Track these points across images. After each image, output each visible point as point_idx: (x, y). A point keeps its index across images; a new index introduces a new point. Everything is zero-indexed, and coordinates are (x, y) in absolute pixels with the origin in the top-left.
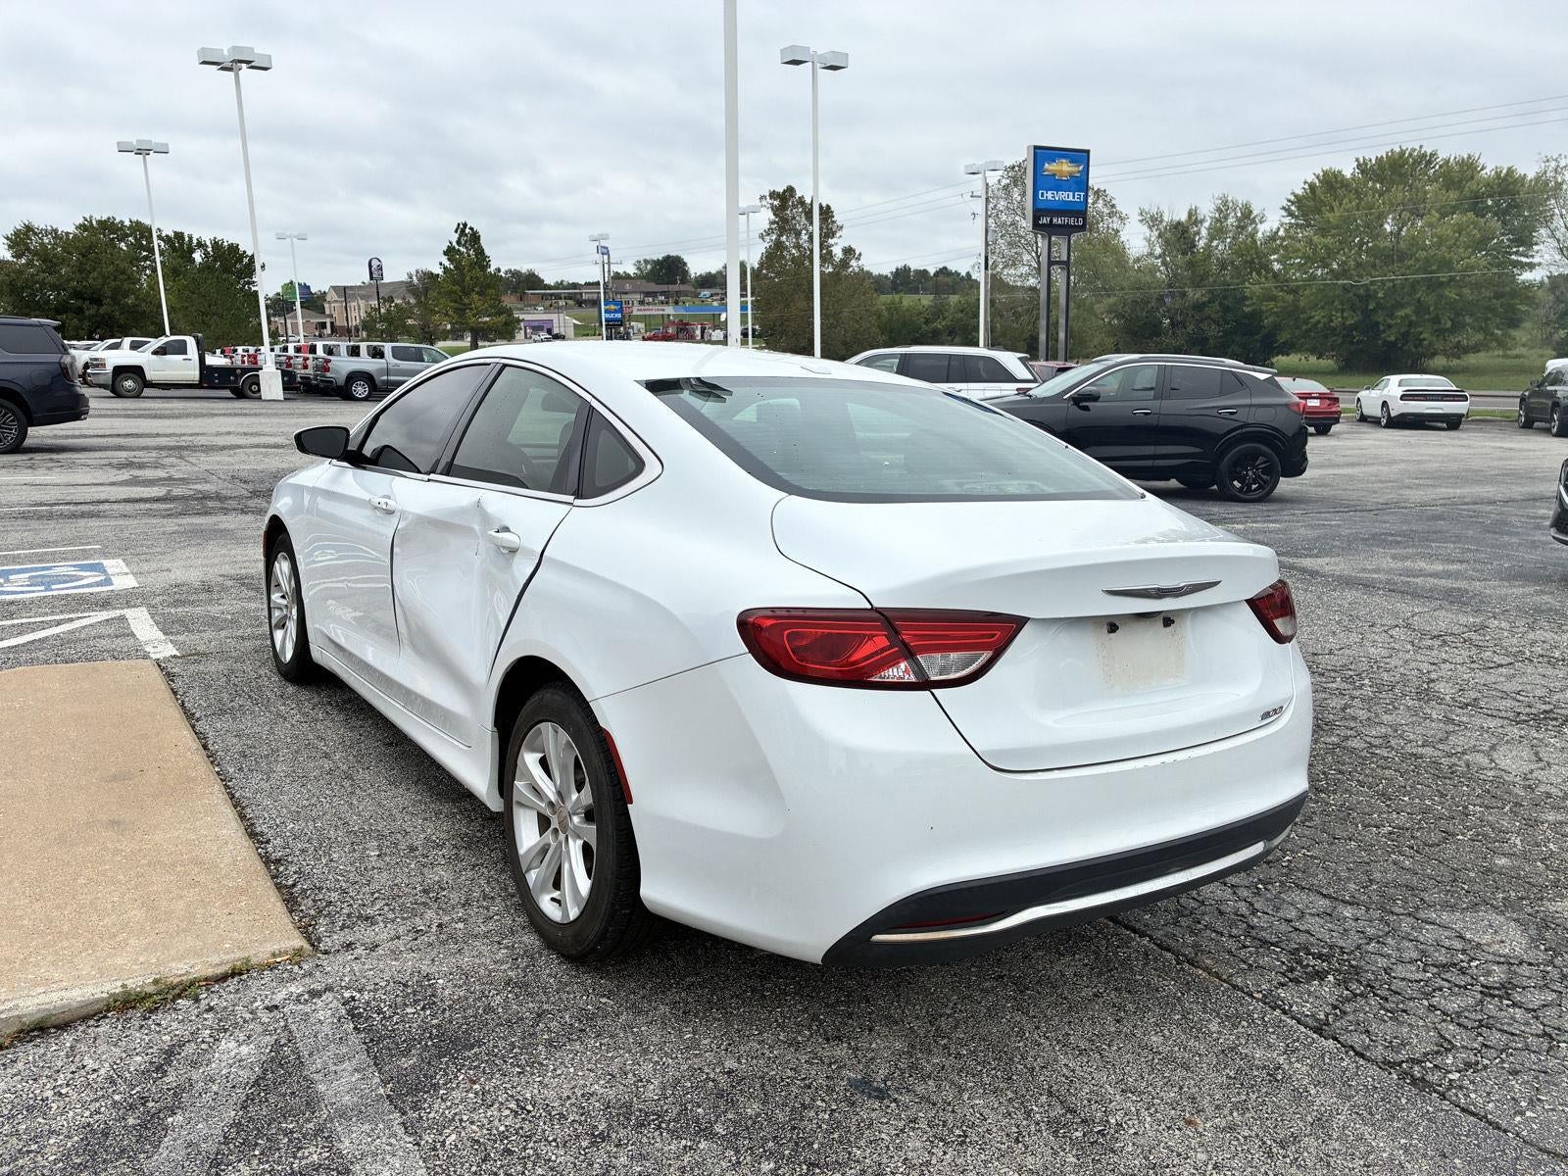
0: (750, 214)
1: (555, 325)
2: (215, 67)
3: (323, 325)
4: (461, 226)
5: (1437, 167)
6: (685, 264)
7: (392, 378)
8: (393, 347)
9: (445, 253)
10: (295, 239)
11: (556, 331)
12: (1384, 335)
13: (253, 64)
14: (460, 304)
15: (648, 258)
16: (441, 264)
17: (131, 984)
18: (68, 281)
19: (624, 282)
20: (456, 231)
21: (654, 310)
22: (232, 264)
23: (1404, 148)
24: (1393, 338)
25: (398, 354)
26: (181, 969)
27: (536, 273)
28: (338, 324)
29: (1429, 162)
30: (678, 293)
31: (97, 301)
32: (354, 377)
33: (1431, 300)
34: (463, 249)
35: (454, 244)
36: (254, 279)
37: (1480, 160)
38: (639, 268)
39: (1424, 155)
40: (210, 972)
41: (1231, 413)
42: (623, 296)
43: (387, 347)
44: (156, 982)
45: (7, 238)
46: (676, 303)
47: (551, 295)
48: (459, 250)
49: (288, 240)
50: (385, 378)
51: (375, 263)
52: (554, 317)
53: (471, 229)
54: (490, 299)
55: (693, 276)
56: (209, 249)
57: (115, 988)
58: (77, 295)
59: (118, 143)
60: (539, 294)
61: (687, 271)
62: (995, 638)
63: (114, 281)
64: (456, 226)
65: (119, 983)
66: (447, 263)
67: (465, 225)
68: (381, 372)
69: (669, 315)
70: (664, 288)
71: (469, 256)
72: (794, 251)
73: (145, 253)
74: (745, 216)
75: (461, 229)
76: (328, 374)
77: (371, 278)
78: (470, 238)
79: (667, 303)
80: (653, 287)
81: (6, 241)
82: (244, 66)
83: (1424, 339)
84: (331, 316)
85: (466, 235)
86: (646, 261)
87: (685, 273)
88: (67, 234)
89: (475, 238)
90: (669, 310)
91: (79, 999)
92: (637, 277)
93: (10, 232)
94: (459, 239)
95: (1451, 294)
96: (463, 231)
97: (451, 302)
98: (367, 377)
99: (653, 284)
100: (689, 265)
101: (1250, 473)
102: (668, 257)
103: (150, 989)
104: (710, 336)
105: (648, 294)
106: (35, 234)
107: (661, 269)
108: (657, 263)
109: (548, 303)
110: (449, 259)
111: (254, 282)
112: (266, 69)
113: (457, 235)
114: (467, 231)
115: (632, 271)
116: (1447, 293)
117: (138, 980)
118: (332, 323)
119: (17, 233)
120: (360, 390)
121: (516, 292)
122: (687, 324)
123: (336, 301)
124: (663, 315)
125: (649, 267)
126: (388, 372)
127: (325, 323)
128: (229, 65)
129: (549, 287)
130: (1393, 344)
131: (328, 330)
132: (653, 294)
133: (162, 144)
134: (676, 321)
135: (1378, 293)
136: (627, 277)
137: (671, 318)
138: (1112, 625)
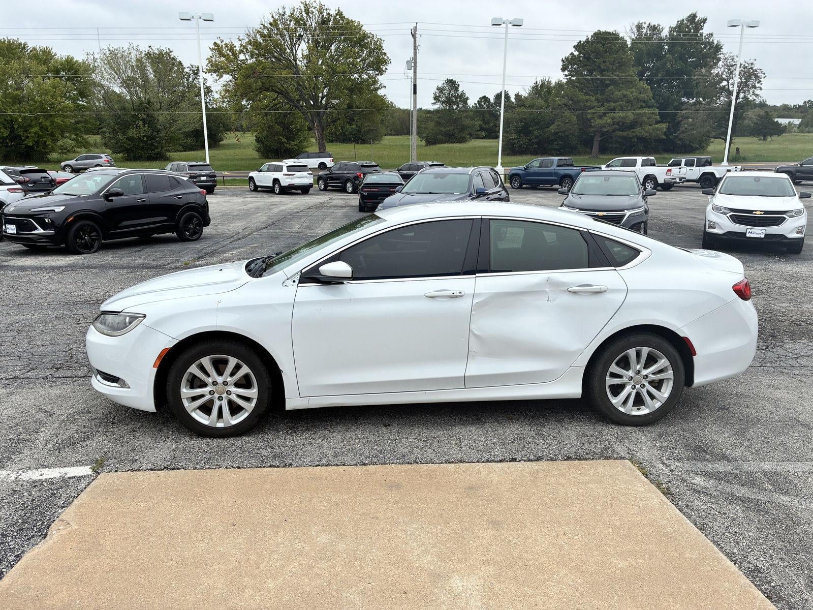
5: (29, 51)
12: (25, 142)
23: (9, 38)
24: (31, 144)
29: (24, 48)
33: (47, 123)
37: (52, 50)
39: (20, 44)
41: (179, 198)
83: (49, 145)
95: (58, 120)
101: (192, 226)
116: (55, 120)
130: (32, 147)
135: (18, 119)
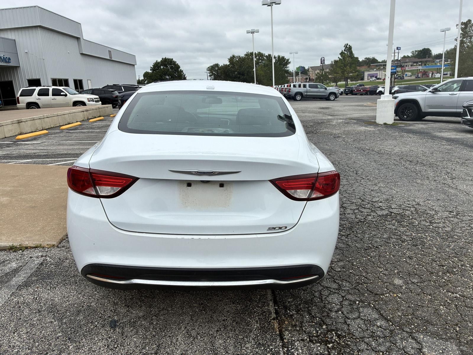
0: (446, 31)
1: (378, 74)
2: (266, 6)
3: (307, 79)
4: (346, 45)
6: (431, 51)
7: (308, 94)
8: (309, 85)
9: (340, 54)
10: (295, 54)
11: (378, 77)
13: (276, 3)
14: (343, 70)
15: (417, 50)
16: (338, 57)
17: (14, 244)
18: (237, 69)
19: (406, 58)
20: (344, 47)
21: (414, 68)
22: (282, 62)
25: (310, 86)
26: (27, 243)
27: (375, 58)
28: (311, 78)
30: (426, 61)
31: (243, 75)
32: (297, 94)
34: (345, 52)
35: (343, 51)
36: (287, 66)
38: (413, 54)
40: (32, 245)
42: (405, 64)
43: (307, 84)
44: (20, 245)
45: (229, 59)
46: (425, 65)
47: (379, 65)
48: (344, 53)
49: (293, 54)
50: (306, 94)
51: (323, 59)
52: (378, 72)
53: (349, 45)
54: (353, 68)
55: (433, 55)
56: (277, 59)
57: (10, 244)
58: (239, 73)
59: (247, 31)
60: (375, 65)
61: (431, 53)
62: (123, 183)
63: (248, 69)
64: (344, 45)
65: (12, 244)
66: (340, 57)
67: (347, 44)
68: (305, 92)
69: (420, 70)
70: (421, 60)
71: (347, 54)
72: (468, 44)
73: (260, 61)
74: (444, 32)
75: (346, 46)
76: (290, 93)
77: (321, 64)
78: (349, 48)
79: (422, 65)
80: (417, 60)
81: (228, 60)
82: (274, 4)
84: (309, 76)
85: (347, 48)
86: (416, 51)
87: (431, 54)
88: (242, 57)
89: (350, 48)
90: (420, 68)
91: (3, 245)
92: (412, 57)
93: (229, 57)
94: (345, 49)
96: (347, 46)
97: (340, 69)
98: (301, 94)
99: (417, 59)
100: (432, 51)
102: (425, 49)
103: (18, 247)
104: (435, 76)
105: (414, 63)
106: (235, 58)
107: (421, 54)
108: (420, 51)
109: (378, 68)
110: (341, 56)
111: (287, 67)
112: (279, 4)
113: (344, 48)
114: (348, 46)
115: (410, 55)
117: (16, 244)
118: (309, 78)
119: (231, 58)
120: (298, 98)
121: (368, 65)
122: (426, 72)
123: (311, 71)
124: (417, 70)
125: (417, 53)
126: (307, 92)
127: (307, 78)
128: (270, 4)
129: (379, 62)
131: (308, 80)
132: (417, 63)
133: (257, 30)
134: (423, 71)
136: (408, 57)
137: (421, 70)
138: (189, 184)
